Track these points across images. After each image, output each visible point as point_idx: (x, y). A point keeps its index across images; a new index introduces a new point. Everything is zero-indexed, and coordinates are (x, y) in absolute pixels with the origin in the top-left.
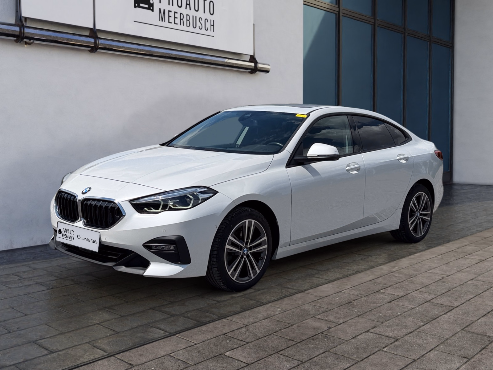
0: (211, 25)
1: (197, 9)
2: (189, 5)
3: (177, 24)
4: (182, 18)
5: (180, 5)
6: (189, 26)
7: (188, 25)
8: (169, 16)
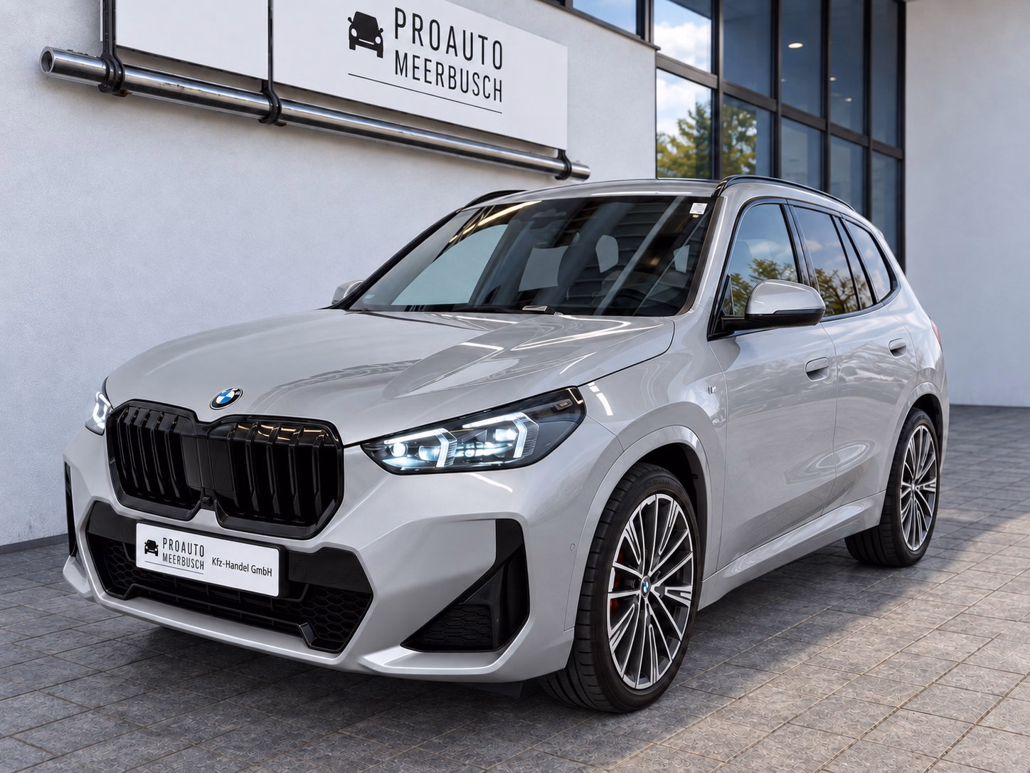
0: (495, 90)
1: (468, 55)
2: (454, 47)
3: (430, 83)
4: (440, 72)
5: (435, 46)
6: (454, 88)
7: (452, 85)
8: (414, 67)
